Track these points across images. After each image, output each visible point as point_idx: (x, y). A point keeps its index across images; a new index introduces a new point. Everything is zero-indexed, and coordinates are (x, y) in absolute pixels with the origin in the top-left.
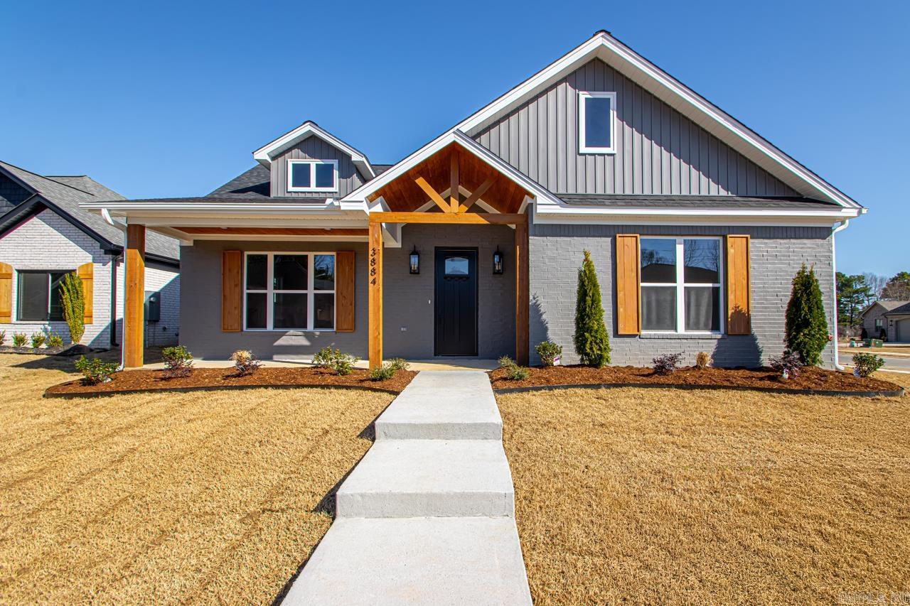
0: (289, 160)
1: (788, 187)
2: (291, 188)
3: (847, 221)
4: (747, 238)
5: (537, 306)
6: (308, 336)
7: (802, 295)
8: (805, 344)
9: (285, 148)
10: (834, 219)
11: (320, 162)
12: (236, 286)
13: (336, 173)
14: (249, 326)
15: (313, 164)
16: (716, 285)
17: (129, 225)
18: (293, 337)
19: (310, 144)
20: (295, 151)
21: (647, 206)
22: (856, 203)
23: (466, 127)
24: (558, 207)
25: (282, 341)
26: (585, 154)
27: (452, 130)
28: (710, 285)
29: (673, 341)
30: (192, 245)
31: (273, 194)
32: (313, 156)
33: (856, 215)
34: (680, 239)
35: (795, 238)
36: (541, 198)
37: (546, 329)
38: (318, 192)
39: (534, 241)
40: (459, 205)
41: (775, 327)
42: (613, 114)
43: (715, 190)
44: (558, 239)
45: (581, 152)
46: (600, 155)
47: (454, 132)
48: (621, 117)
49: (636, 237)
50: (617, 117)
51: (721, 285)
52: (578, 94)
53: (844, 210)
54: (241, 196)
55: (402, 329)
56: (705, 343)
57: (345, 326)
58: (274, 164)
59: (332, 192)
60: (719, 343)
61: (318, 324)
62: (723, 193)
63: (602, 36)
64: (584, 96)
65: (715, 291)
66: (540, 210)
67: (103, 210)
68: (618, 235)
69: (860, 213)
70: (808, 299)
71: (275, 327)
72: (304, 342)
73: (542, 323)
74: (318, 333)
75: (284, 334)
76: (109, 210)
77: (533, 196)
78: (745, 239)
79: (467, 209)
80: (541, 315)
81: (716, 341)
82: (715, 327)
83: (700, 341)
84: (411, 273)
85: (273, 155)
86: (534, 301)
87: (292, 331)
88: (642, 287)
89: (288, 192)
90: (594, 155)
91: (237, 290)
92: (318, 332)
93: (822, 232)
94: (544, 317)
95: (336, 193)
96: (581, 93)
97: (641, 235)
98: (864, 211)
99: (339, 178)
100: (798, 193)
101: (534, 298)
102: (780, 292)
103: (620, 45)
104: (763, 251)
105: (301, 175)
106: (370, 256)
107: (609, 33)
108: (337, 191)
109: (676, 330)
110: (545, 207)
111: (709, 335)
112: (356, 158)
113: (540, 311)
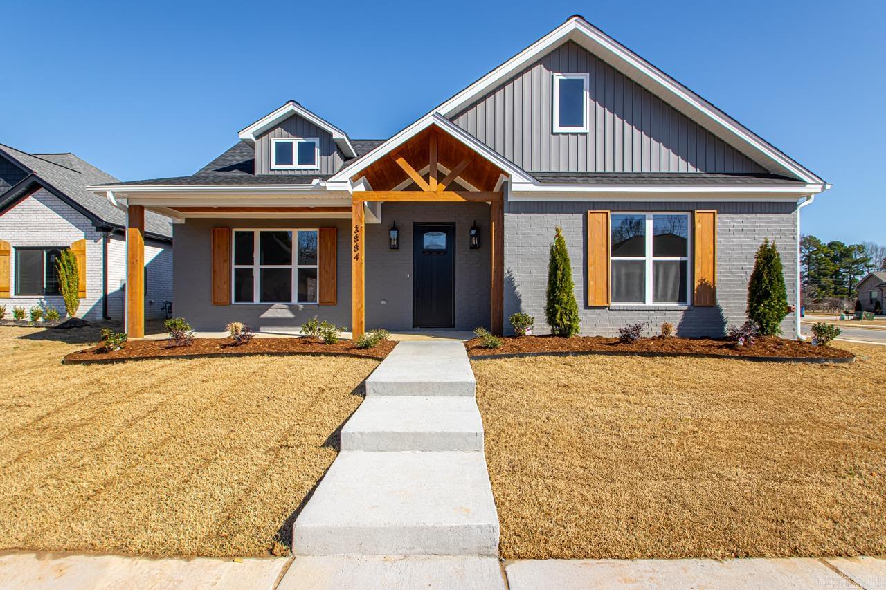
0: (272, 139)
1: (756, 164)
2: (274, 166)
3: (813, 196)
4: (714, 213)
5: (511, 280)
6: (292, 309)
7: (764, 268)
8: (765, 314)
9: (269, 127)
10: (799, 195)
11: (302, 140)
12: (225, 261)
13: (317, 151)
14: (237, 300)
15: (296, 142)
16: (684, 259)
17: (129, 206)
18: (278, 310)
19: (293, 123)
20: (278, 130)
21: (617, 184)
22: (820, 179)
23: (445, 109)
24: (532, 185)
25: (268, 314)
26: (558, 134)
27: (431, 113)
28: (678, 259)
29: (641, 312)
30: (184, 223)
31: (257, 173)
32: (295, 135)
33: (820, 191)
34: (649, 215)
35: (761, 213)
36: (515, 177)
37: (519, 301)
38: (300, 170)
39: (509, 218)
40: (438, 184)
41: (739, 299)
42: (586, 95)
43: (684, 167)
44: (532, 215)
45: (554, 131)
46: (573, 134)
47: (433, 115)
48: (594, 97)
49: (607, 213)
50: (590, 97)
51: (688, 259)
52: (553, 76)
53: (808, 186)
54: (228, 174)
55: (382, 302)
56: (672, 314)
57: (327, 300)
58: (258, 143)
59: (314, 170)
60: (685, 315)
61: (302, 298)
62: (692, 169)
63: (576, 21)
64: (558, 77)
65: (683, 265)
66: (514, 188)
67: (108, 192)
68: (589, 211)
69: (823, 188)
70: (770, 272)
71: (261, 300)
72: (288, 314)
73: (516, 295)
74: (302, 306)
75: (269, 307)
76: (113, 193)
77: (508, 175)
78: (712, 214)
79: (445, 187)
80: (515, 288)
81: (681, 313)
82: (682, 299)
83: (667, 312)
84: (391, 248)
85: (257, 134)
86: (508, 275)
87: (277, 305)
88: (612, 261)
89: (271, 170)
90: (567, 134)
91: (226, 265)
92: (301, 305)
93: (787, 207)
94: (517, 289)
95: (317, 170)
96: (555, 74)
97: (611, 211)
98: (828, 187)
99: (321, 155)
100: (765, 169)
101: (508, 272)
102: (745, 265)
103: (592, 29)
104: (730, 226)
105: (284, 153)
106: (353, 233)
107: (582, 17)
108: (319, 168)
109: (644, 302)
110: (520, 185)
111: (675, 307)
112: (337, 135)
113: (514, 284)
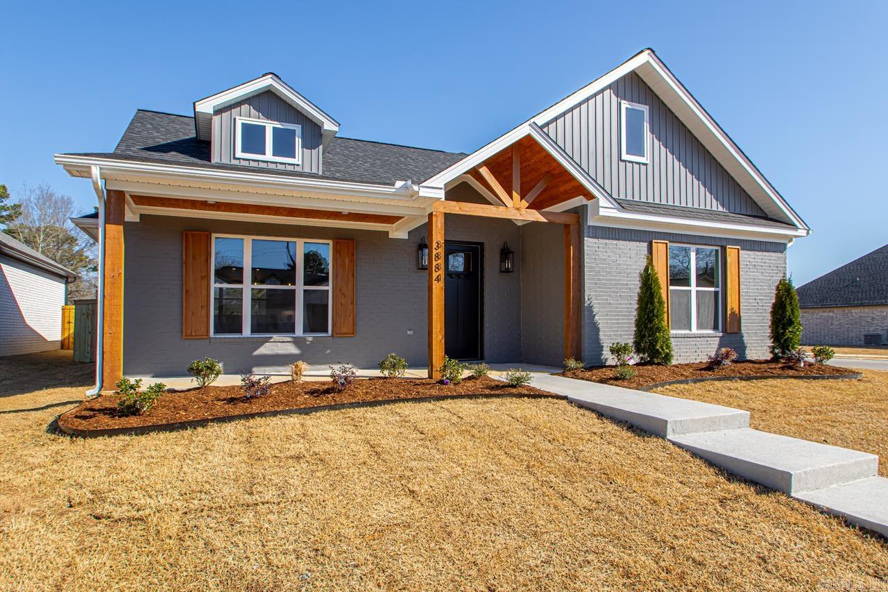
0: (237, 118)
1: (760, 208)
2: (239, 154)
3: (794, 239)
4: (738, 249)
5: (590, 307)
6: (297, 342)
7: (786, 299)
8: (791, 339)
9: (233, 102)
10: (790, 239)
11: (278, 125)
12: (202, 278)
13: (298, 141)
14: (216, 331)
15: (270, 126)
16: (717, 289)
17: (107, 190)
18: (278, 345)
19: (267, 101)
20: (245, 108)
22: (806, 225)
24: (616, 211)
25: (265, 350)
26: (625, 161)
27: (528, 123)
28: (712, 289)
29: (690, 339)
30: (138, 221)
31: (215, 159)
32: (268, 118)
33: (805, 235)
34: (693, 247)
36: (603, 202)
37: (598, 330)
38: (276, 163)
39: (589, 243)
40: (521, 200)
42: (646, 126)
43: (716, 206)
44: (607, 241)
45: (622, 159)
46: (637, 163)
47: (530, 125)
48: (652, 132)
49: (667, 244)
50: (650, 131)
51: (719, 289)
52: (620, 103)
53: (799, 230)
55: (409, 332)
57: (344, 330)
58: (216, 119)
59: (294, 165)
60: (720, 341)
61: (309, 328)
62: (720, 209)
63: (648, 54)
64: (625, 105)
65: (716, 293)
66: (602, 212)
67: (94, 167)
68: (654, 241)
69: (808, 233)
70: (791, 303)
71: (253, 331)
72: (292, 349)
73: (595, 323)
74: (310, 339)
75: (267, 340)
77: (589, 196)
79: (528, 205)
80: (594, 316)
81: (718, 339)
82: (715, 328)
83: (709, 339)
85: (216, 109)
86: (589, 303)
87: (276, 337)
88: (671, 290)
89: (235, 158)
90: (632, 162)
91: (204, 283)
92: (310, 337)
93: (779, 247)
94: (596, 318)
95: (298, 165)
96: (623, 102)
97: (670, 242)
98: (811, 232)
99: (302, 147)
100: (766, 214)
101: (589, 299)
102: (757, 296)
103: (661, 65)
104: (746, 261)
105: (253, 138)
106: (434, 250)
107: (653, 52)
108: (300, 163)
109: (690, 330)
110: (606, 210)
111: (710, 334)
112: (328, 126)
113: (593, 312)
